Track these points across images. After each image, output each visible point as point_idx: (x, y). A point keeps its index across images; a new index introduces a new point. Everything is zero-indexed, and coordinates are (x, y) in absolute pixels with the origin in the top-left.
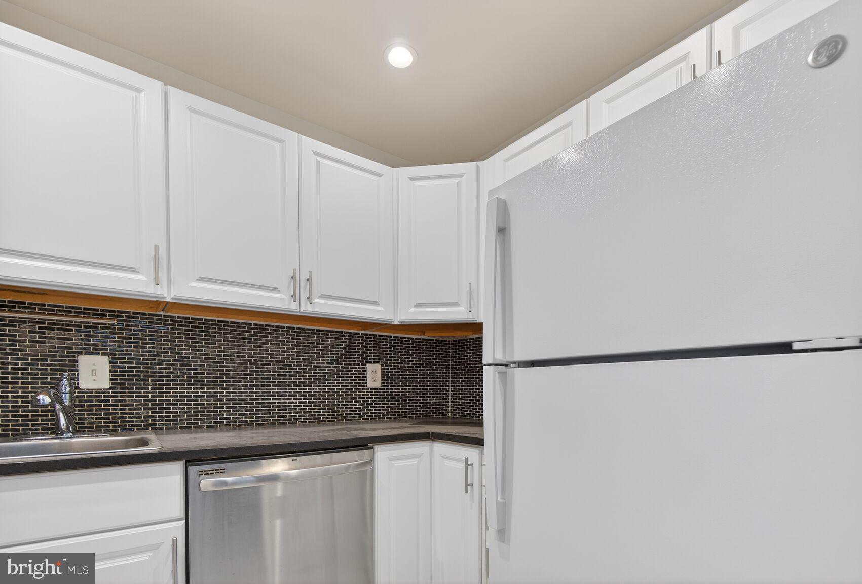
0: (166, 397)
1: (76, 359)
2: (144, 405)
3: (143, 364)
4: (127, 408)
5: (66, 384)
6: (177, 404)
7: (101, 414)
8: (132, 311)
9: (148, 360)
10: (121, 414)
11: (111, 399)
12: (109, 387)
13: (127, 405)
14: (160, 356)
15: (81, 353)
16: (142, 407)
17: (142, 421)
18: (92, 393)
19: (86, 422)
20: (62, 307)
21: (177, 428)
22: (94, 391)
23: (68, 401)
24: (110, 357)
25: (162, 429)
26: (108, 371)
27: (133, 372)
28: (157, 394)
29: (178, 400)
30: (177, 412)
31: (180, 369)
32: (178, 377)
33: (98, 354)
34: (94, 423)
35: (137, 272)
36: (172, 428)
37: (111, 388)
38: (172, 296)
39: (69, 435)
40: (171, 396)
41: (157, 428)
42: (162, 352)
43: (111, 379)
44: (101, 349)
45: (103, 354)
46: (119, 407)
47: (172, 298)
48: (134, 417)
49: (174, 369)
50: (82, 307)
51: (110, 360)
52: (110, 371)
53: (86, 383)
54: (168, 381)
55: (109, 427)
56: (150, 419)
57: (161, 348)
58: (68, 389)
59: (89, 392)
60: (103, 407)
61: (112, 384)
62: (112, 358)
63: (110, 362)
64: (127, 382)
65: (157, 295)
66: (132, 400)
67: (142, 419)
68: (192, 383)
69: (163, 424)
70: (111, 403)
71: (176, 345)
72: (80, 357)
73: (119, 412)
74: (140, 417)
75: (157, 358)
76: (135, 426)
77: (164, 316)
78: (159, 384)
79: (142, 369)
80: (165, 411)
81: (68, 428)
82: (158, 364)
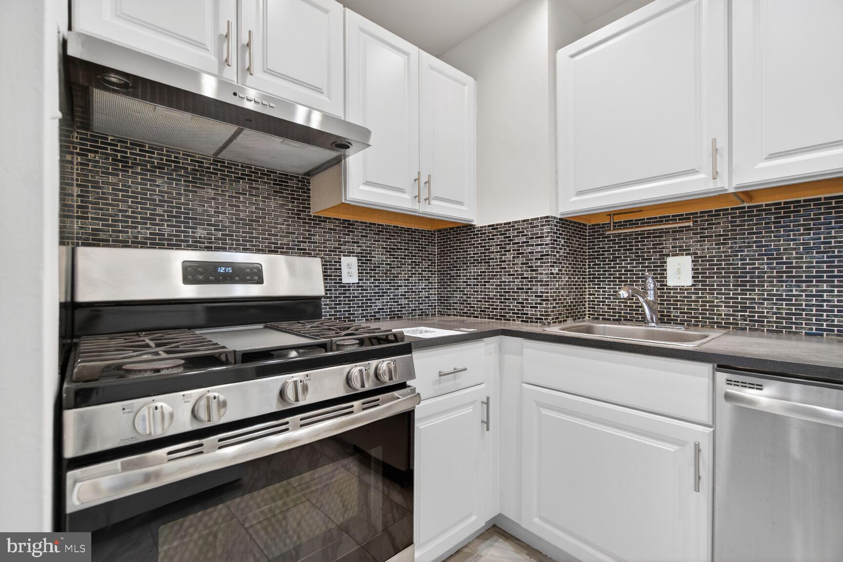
0: (750, 294)
1: (665, 260)
2: (725, 303)
3: (725, 260)
4: (708, 304)
5: (650, 282)
6: (763, 304)
7: (684, 309)
8: (714, 210)
9: (730, 256)
10: (702, 310)
11: (693, 296)
12: (691, 285)
13: (707, 302)
14: (743, 251)
15: (668, 255)
16: (723, 305)
17: (723, 319)
18: (677, 290)
19: (672, 315)
20: (656, 218)
21: (763, 331)
22: (679, 288)
23: (652, 296)
24: (693, 256)
25: (745, 329)
26: (691, 269)
27: (714, 269)
28: (739, 292)
29: (765, 299)
30: (763, 312)
31: (768, 264)
32: (765, 272)
33: (682, 255)
34: (678, 317)
35: (697, 172)
36: (756, 330)
37: (693, 285)
38: (734, 186)
39: (653, 324)
40: (755, 294)
41: (738, 327)
42: (746, 247)
43: (693, 277)
44: (685, 250)
45: (687, 254)
46: (700, 303)
47: (735, 188)
48: (715, 314)
49: (760, 264)
50: (671, 215)
51: (693, 259)
52: (693, 269)
53: (672, 281)
54: (751, 277)
55: (691, 321)
56: (731, 318)
57: (744, 242)
58: (652, 286)
59: (675, 289)
60: (686, 303)
61: (694, 281)
62: (695, 257)
63: (693, 261)
64: (708, 280)
65: (717, 190)
66: (713, 297)
67: (723, 317)
68: (784, 279)
69: (746, 325)
70: (693, 299)
71: (763, 237)
72: (668, 258)
73: (700, 308)
74: (721, 315)
75: (739, 254)
76: (716, 323)
77: (749, 207)
78: (741, 281)
79: (723, 266)
80: (748, 310)
81: (652, 319)
82: (741, 260)
